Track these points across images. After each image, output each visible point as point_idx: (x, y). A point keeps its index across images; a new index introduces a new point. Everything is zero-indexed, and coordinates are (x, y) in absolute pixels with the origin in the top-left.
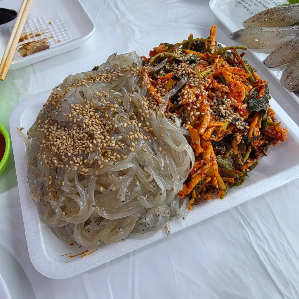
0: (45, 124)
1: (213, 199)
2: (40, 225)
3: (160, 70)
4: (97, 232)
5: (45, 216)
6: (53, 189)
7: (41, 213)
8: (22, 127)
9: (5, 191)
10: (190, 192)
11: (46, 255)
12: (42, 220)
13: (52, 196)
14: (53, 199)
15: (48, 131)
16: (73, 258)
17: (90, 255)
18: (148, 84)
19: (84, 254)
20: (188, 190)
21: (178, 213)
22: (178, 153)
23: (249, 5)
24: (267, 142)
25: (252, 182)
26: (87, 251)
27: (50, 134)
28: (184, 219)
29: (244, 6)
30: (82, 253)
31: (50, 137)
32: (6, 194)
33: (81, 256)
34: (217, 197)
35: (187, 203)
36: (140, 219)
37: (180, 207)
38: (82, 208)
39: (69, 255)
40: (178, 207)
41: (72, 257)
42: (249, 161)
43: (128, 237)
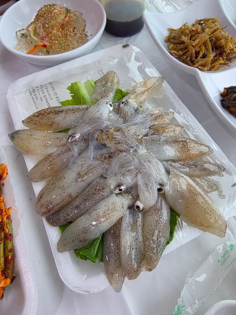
29: (32, 98)
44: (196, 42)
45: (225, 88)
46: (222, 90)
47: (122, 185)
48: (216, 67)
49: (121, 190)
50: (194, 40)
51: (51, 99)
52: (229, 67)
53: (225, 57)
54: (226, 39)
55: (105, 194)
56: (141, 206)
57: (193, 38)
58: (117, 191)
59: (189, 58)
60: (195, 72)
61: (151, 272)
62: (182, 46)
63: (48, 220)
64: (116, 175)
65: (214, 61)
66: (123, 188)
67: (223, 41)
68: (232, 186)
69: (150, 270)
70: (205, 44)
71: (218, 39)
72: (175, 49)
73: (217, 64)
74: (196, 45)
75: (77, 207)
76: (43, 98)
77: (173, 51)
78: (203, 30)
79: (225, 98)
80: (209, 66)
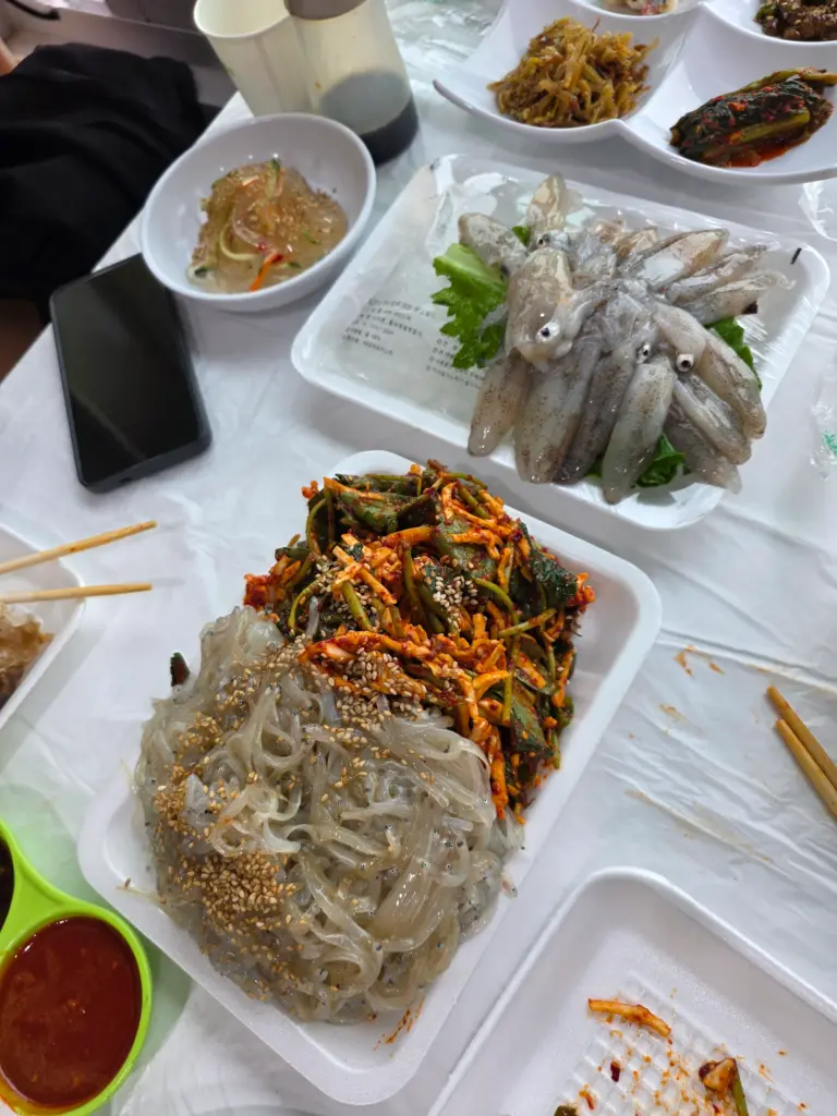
0: (186, 871)
1: (545, 777)
2: (300, 1030)
3: (318, 632)
4: (406, 973)
5: (301, 1010)
6: (284, 964)
7: (289, 1010)
8: (125, 880)
9: (181, 1012)
10: (506, 798)
11: (349, 1069)
12: (298, 1020)
13: (293, 977)
14: (298, 981)
15: (202, 880)
16: (395, 1040)
17: (421, 1017)
18: (327, 679)
19: (408, 1021)
20: (500, 797)
21: (508, 846)
22: (455, 762)
23: (375, 337)
24: (569, 617)
25: (587, 702)
26: (408, 1013)
27: (211, 884)
28: (523, 848)
29: (366, 343)
30: (405, 1022)
31: (216, 890)
32: (185, 1015)
33: (406, 1027)
34: (550, 770)
35: (512, 818)
36: (461, 906)
37: (505, 833)
38: (361, 963)
39: (383, 1040)
40: (502, 837)
41: (391, 1040)
42: (561, 669)
43: (459, 943)
44: (569, 77)
45: (672, 129)
46: (670, 135)
47: (643, 344)
48: (627, 104)
49: (646, 353)
50: (563, 77)
51: (409, 318)
52: (650, 90)
53: (630, 78)
54: (612, 44)
55: (628, 372)
56: (690, 358)
57: (558, 75)
58: (643, 358)
59: (571, 116)
60: (613, 126)
61: (765, 435)
62: (544, 102)
63: (559, 480)
64: (623, 337)
65: (617, 97)
66: (647, 347)
67: (610, 51)
68: (793, 263)
69: (762, 432)
70: (583, 75)
71: (599, 52)
72: (536, 115)
73: (625, 97)
74: (571, 84)
75: (598, 422)
76: (392, 328)
77: (537, 120)
78: (564, 51)
79: (684, 145)
80: (616, 109)
